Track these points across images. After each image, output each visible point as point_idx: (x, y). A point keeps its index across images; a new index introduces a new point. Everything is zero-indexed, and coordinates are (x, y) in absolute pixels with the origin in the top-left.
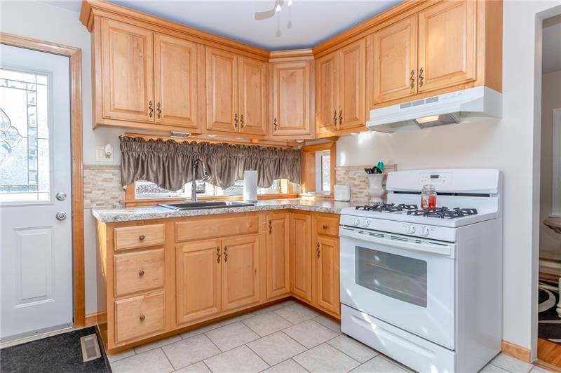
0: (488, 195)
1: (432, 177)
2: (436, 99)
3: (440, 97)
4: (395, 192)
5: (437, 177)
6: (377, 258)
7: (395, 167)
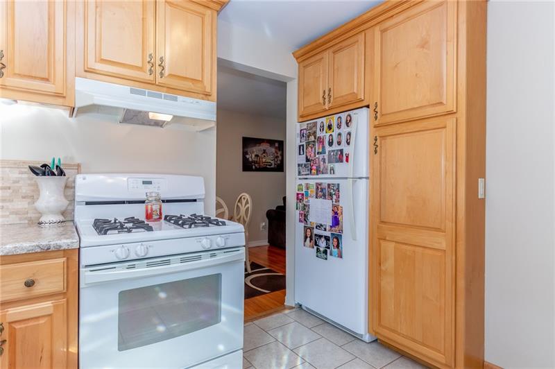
0: (195, 200)
1: (144, 183)
2: (176, 99)
3: (180, 98)
4: (87, 203)
5: (150, 183)
6: (162, 295)
7: (78, 168)
